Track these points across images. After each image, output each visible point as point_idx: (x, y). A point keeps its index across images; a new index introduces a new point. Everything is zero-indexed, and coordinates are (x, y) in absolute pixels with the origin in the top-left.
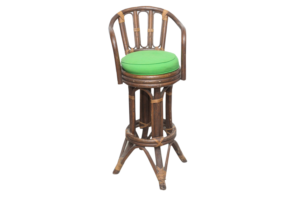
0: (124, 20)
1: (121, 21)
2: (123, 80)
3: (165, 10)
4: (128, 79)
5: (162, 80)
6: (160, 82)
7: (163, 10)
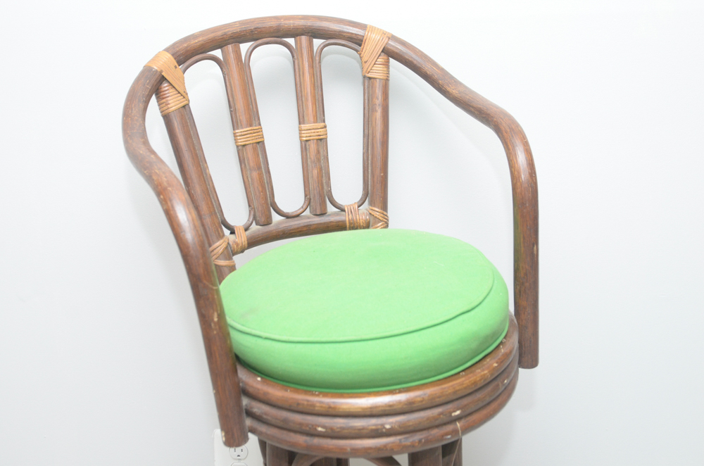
0: (183, 95)
1: (174, 103)
2: (248, 422)
3: (373, 29)
4: (285, 420)
5: (465, 401)
6: (458, 412)
7: (363, 27)
